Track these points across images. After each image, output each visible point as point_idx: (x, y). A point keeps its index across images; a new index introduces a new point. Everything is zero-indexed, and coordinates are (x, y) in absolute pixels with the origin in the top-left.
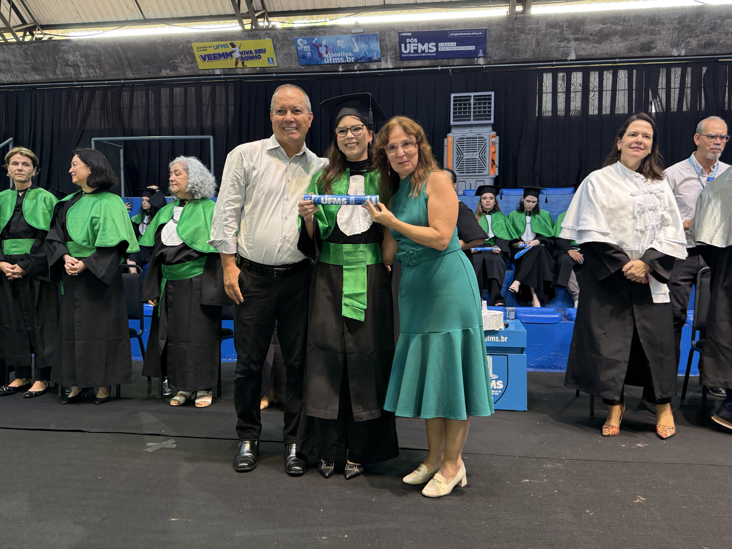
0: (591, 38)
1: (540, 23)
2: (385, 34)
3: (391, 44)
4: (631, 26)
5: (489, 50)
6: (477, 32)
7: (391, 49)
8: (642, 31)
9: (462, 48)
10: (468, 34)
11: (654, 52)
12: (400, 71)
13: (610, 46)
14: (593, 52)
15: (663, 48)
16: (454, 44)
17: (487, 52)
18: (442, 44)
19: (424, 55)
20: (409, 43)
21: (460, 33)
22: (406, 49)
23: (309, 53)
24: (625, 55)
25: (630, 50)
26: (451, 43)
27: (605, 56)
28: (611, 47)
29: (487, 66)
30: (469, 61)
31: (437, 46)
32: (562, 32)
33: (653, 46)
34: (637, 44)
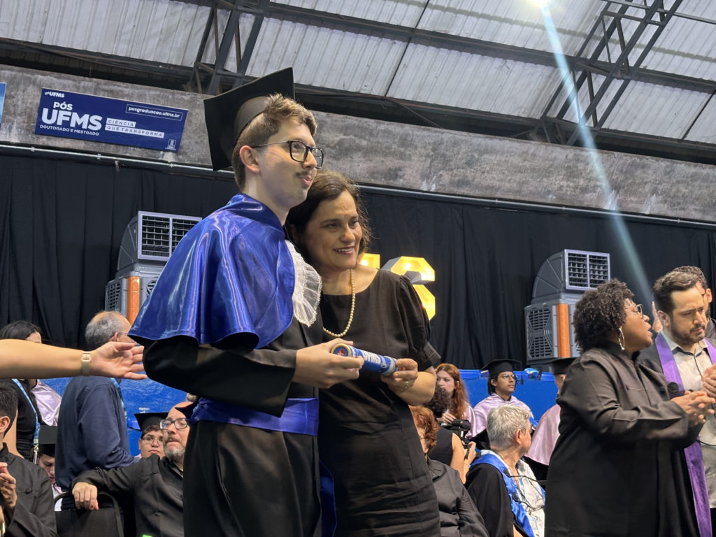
2: (17, 88)
3: (24, 105)
4: (378, 143)
5: (185, 142)
6: (172, 113)
7: (22, 113)
8: (390, 152)
9: (143, 132)
10: (158, 113)
11: (400, 182)
12: (30, 151)
13: (349, 166)
15: (412, 178)
16: (132, 125)
17: (181, 144)
18: (112, 120)
19: (78, 131)
20: (56, 108)
21: (145, 109)
22: (49, 117)
25: (372, 174)
26: (127, 122)
28: (351, 167)
29: (175, 165)
30: (152, 153)
31: (103, 123)
33: (400, 173)
34: (382, 168)
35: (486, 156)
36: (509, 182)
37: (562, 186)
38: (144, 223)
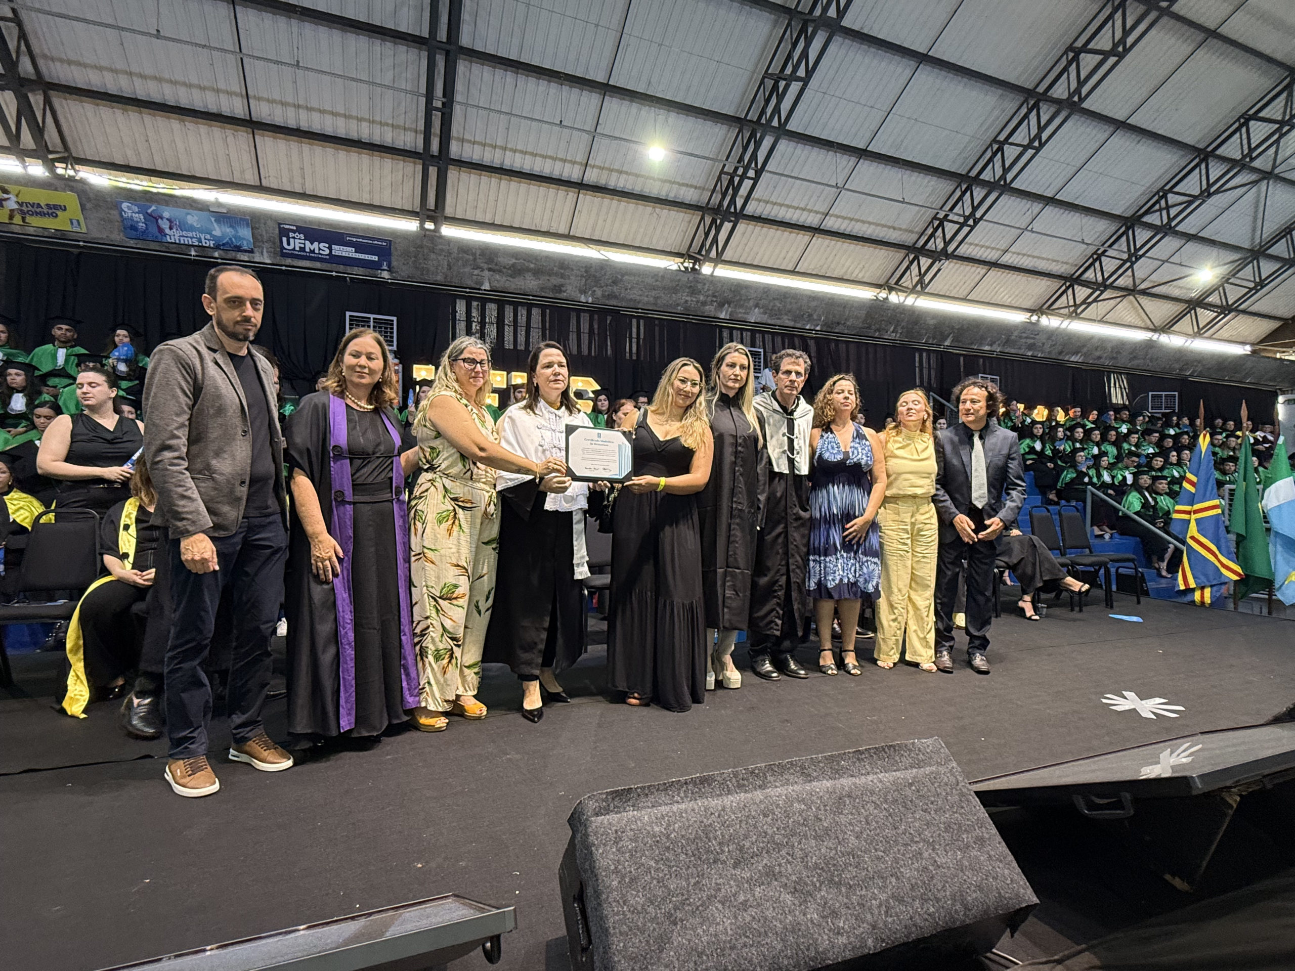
0: (504, 270)
1: (452, 245)
2: (259, 221)
3: (268, 235)
4: (543, 266)
5: (395, 263)
6: (380, 242)
7: (267, 240)
8: (553, 273)
9: (361, 256)
10: (369, 241)
11: (564, 295)
12: (282, 269)
13: (523, 283)
14: (507, 284)
15: (573, 292)
16: (352, 250)
17: (392, 265)
18: (336, 247)
19: (313, 255)
20: (292, 238)
21: (359, 238)
22: (289, 244)
23: (141, 224)
24: (538, 294)
25: (542, 289)
26: (348, 248)
27: (518, 292)
29: (392, 281)
30: (372, 272)
31: (330, 248)
32: (475, 259)
33: (563, 289)
34: (550, 284)
35: (626, 277)
36: (647, 296)
37: (686, 301)
38: (350, 320)
